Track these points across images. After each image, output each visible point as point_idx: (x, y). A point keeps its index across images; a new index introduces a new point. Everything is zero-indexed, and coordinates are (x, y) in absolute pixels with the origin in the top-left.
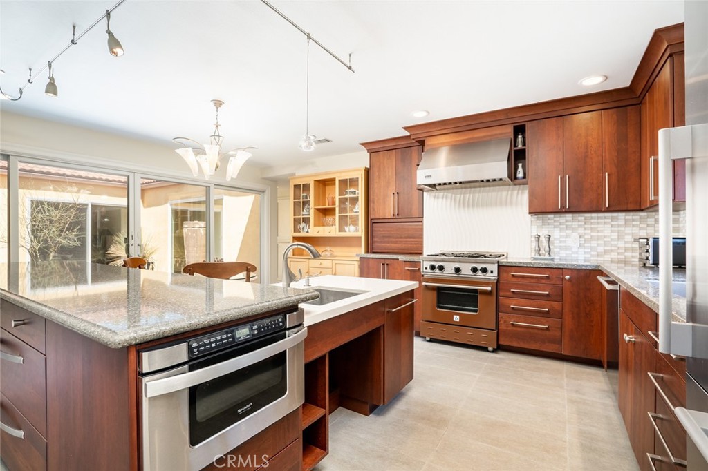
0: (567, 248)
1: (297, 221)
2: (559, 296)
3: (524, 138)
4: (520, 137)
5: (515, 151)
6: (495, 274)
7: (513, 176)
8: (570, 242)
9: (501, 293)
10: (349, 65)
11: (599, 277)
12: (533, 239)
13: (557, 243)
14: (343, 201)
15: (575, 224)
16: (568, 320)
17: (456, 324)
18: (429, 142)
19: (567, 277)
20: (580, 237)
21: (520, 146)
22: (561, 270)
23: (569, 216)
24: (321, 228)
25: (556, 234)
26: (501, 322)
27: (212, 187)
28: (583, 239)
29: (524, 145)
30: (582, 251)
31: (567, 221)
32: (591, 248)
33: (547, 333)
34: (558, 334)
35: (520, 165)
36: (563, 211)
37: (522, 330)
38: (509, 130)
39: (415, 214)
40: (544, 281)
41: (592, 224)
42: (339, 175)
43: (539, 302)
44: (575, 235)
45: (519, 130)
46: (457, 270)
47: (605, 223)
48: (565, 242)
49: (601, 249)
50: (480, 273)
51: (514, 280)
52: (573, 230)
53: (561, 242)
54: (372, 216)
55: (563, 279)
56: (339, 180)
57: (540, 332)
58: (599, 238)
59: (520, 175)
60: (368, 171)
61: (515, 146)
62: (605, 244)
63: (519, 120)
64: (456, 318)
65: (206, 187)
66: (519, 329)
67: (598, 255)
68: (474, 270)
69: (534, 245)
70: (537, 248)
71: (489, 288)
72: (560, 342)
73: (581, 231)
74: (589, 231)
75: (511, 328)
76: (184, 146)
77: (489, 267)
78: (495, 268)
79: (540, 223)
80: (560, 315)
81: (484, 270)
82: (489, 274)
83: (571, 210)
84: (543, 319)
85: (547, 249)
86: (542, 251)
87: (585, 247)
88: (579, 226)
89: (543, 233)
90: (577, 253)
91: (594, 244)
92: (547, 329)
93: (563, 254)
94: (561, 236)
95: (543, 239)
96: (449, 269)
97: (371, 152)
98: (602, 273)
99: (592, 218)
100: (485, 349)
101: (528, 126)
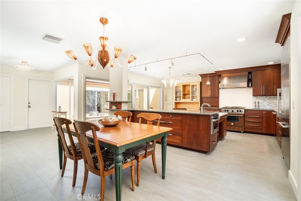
0: (264, 106)
1: (176, 97)
2: (262, 117)
3: (251, 75)
4: (250, 75)
5: (249, 79)
6: (244, 112)
7: (248, 86)
8: (265, 104)
9: (245, 117)
10: (203, 56)
11: (273, 112)
12: (254, 103)
13: (261, 104)
14: (192, 91)
15: (266, 99)
16: (264, 124)
17: (232, 126)
18: (222, 75)
19: (264, 113)
20: (268, 102)
21: (250, 78)
22: (262, 111)
23: (264, 97)
24: (185, 100)
25: (260, 101)
26: (245, 125)
27: (149, 87)
28: (268, 103)
29: (251, 77)
30: (268, 106)
31: (264, 98)
32: (271, 106)
33: (258, 127)
34: (262, 127)
35: (250, 83)
36: (263, 95)
37: (251, 127)
38: (247, 73)
39: (217, 96)
40: (257, 114)
41: (271, 99)
42: (191, 84)
43: (256, 119)
44: (266, 102)
45: (250, 73)
46: (233, 111)
47: (275, 99)
48: (263, 104)
49: (274, 106)
50: (239, 112)
51: (249, 114)
52: (266, 101)
53: (262, 104)
54: (202, 96)
55: (263, 113)
56: (192, 85)
57: (256, 127)
58: (273, 103)
59: (250, 85)
60: (201, 83)
61: (249, 77)
62: (275, 104)
63: (250, 71)
64: (232, 124)
65: (147, 87)
66: (250, 127)
67: (273, 107)
68: (238, 111)
69: (254, 105)
70: (255, 105)
71: (242, 116)
72: (262, 130)
73: (268, 101)
74: (270, 101)
75: (248, 126)
76: (163, 79)
77: (242, 110)
78: (243, 110)
79: (256, 98)
80: (262, 123)
81: (240, 111)
82: (242, 112)
83: (265, 95)
84: (257, 124)
85: (258, 106)
86: (256, 106)
87: (269, 105)
88: (267, 99)
89: (257, 101)
90: (267, 107)
91: (272, 104)
92: (258, 126)
93: (263, 107)
94: (262, 102)
95: (256, 103)
96: (230, 111)
97: (202, 77)
98: (274, 111)
99: (271, 97)
100: (240, 132)
101: (252, 72)
